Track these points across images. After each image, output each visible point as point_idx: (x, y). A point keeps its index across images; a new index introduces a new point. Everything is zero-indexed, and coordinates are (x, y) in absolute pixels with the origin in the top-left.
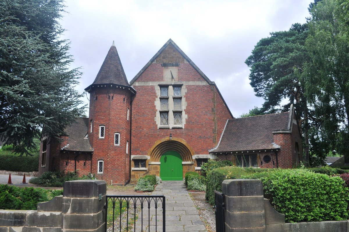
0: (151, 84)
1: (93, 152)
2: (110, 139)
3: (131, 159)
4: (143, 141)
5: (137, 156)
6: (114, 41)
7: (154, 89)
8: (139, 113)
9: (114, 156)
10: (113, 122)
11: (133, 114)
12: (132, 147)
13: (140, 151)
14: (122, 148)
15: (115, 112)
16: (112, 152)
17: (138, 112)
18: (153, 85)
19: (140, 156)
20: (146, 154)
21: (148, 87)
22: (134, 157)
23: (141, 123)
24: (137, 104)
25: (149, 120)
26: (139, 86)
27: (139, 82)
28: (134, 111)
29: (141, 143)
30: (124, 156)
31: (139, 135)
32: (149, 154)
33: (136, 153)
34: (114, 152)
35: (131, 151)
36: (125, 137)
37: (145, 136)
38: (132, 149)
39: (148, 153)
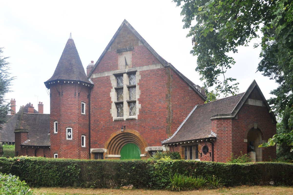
0: (106, 74)
1: (50, 146)
2: (61, 133)
3: (91, 152)
4: (100, 135)
5: (96, 149)
6: (71, 33)
7: (110, 79)
8: (96, 107)
9: (66, 149)
10: (63, 118)
11: (91, 108)
12: (91, 141)
13: (98, 144)
14: (74, 142)
15: (66, 107)
16: (64, 146)
17: (96, 106)
18: (108, 75)
19: (98, 149)
20: (103, 147)
21: (104, 78)
22: (93, 150)
23: (98, 116)
24: (94, 97)
25: (105, 112)
26: (96, 78)
27: (96, 74)
28: (92, 105)
29: (98, 136)
30: (77, 150)
31: (96, 128)
32: (105, 147)
33: (95, 147)
34: (66, 146)
35: (91, 145)
36: (77, 132)
37: (102, 129)
38: (91, 143)
39: (105, 146)
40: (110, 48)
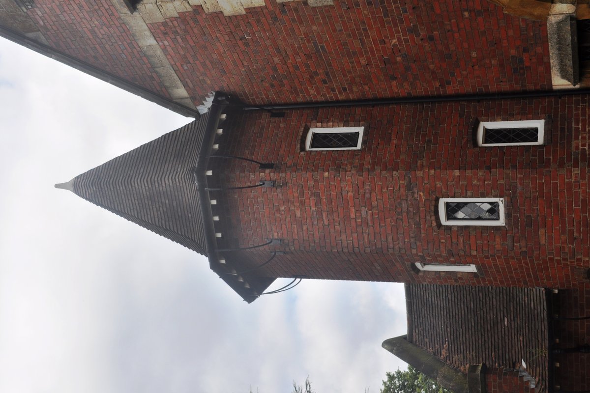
0: (148, 41)
1: (549, 292)
2: (474, 253)
3: (577, 86)
4: (466, 45)
5: (554, 62)
6: (57, 186)
7: (165, 24)
8: (316, 74)
9: (564, 232)
10: (390, 239)
11: (330, 96)
12: (505, 87)
13: (525, 50)
14: (515, 187)
15: (338, 227)
16: (543, 241)
17: (312, 77)
18: (148, 33)
19: (553, 52)
20: (541, 23)
21: (169, 49)
22: (564, 77)
23: (363, 61)
24: (272, 86)
25: (334, 30)
26: (186, 86)
27: (167, 84)
28: (312, 92)
29: (474, 54)
30: (563, 172)
31: (431, 66)
32: (538, 11)
33: (541, 69)
34: (542, 231)
35: (531, 87)
36: (457, 173)
37: (431, 38)
38: (517, 87)
39: (531, 14)
40: (30, 35)
